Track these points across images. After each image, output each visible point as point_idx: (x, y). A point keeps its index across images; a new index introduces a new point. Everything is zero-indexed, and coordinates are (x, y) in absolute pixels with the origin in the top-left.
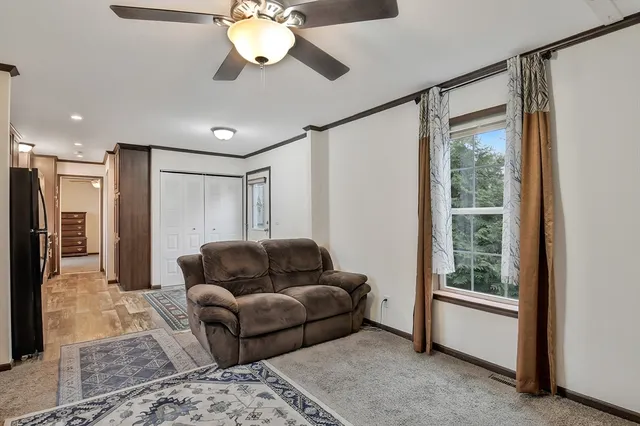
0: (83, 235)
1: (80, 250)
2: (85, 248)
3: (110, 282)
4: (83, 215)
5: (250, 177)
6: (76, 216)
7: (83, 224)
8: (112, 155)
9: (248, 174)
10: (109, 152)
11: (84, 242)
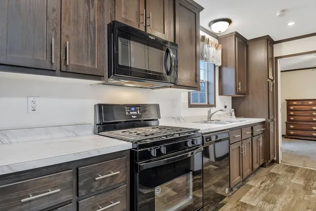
6: (310, 103)
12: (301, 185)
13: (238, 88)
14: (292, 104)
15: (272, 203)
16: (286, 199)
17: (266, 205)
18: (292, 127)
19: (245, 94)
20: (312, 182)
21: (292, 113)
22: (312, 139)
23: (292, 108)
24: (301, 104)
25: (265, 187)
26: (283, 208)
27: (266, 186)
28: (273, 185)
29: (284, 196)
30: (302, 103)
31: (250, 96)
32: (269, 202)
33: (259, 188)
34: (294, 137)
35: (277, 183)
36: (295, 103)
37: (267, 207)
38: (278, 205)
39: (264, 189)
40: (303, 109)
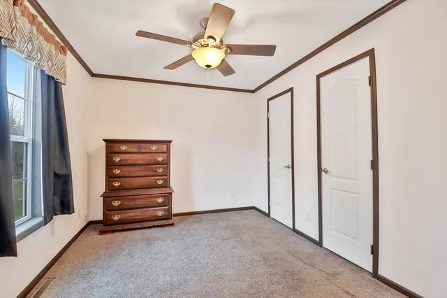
0: (166, 184)
2: (170, 211)
4: (165, 146)
6: (153, 148)
7: (165, 163)
11: (168, 199)
14: (117, 150)
18: (116, 203)
21: (117, 172)
22: (157, 223)
23: (117, 159)
24: (135, 150)
30: (139, 148)
34: (121, 227)
36: (124, 148)
40: (140, 162)
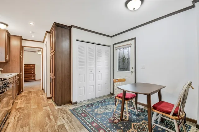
0: (34, 73)
1: (33, 79)
2: (35, 78)
3: (48, 98)
4: (34, 65)
5: (115, 46)
6: (31, 66)
7: (34, 69)
8: (49, 34)
9: (114, 45)
10: (48, 32)
11: (34, 76)
12: (36, 108)
13: (6, 58)
15: (28, 126)
16: (33, 119)
17: (24, 129)
19: (8, 61)
20: (41, 104)
24: (27, 66)
25: (18, 119)
26: (34, 125)
27: (18, 117)
28: (22, 115)
29: (32, 117)
31: (10, 62)
32: (25, 126)
33: (14, 121)
35: (24, 112)
37: (26, 129)
38: (31, 125)
39: (18, 120)
